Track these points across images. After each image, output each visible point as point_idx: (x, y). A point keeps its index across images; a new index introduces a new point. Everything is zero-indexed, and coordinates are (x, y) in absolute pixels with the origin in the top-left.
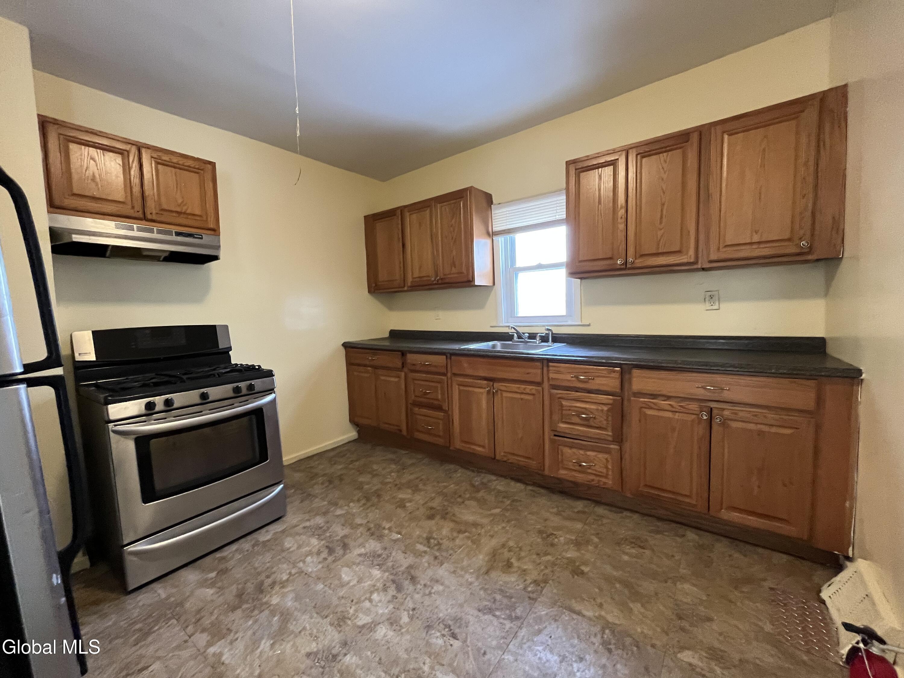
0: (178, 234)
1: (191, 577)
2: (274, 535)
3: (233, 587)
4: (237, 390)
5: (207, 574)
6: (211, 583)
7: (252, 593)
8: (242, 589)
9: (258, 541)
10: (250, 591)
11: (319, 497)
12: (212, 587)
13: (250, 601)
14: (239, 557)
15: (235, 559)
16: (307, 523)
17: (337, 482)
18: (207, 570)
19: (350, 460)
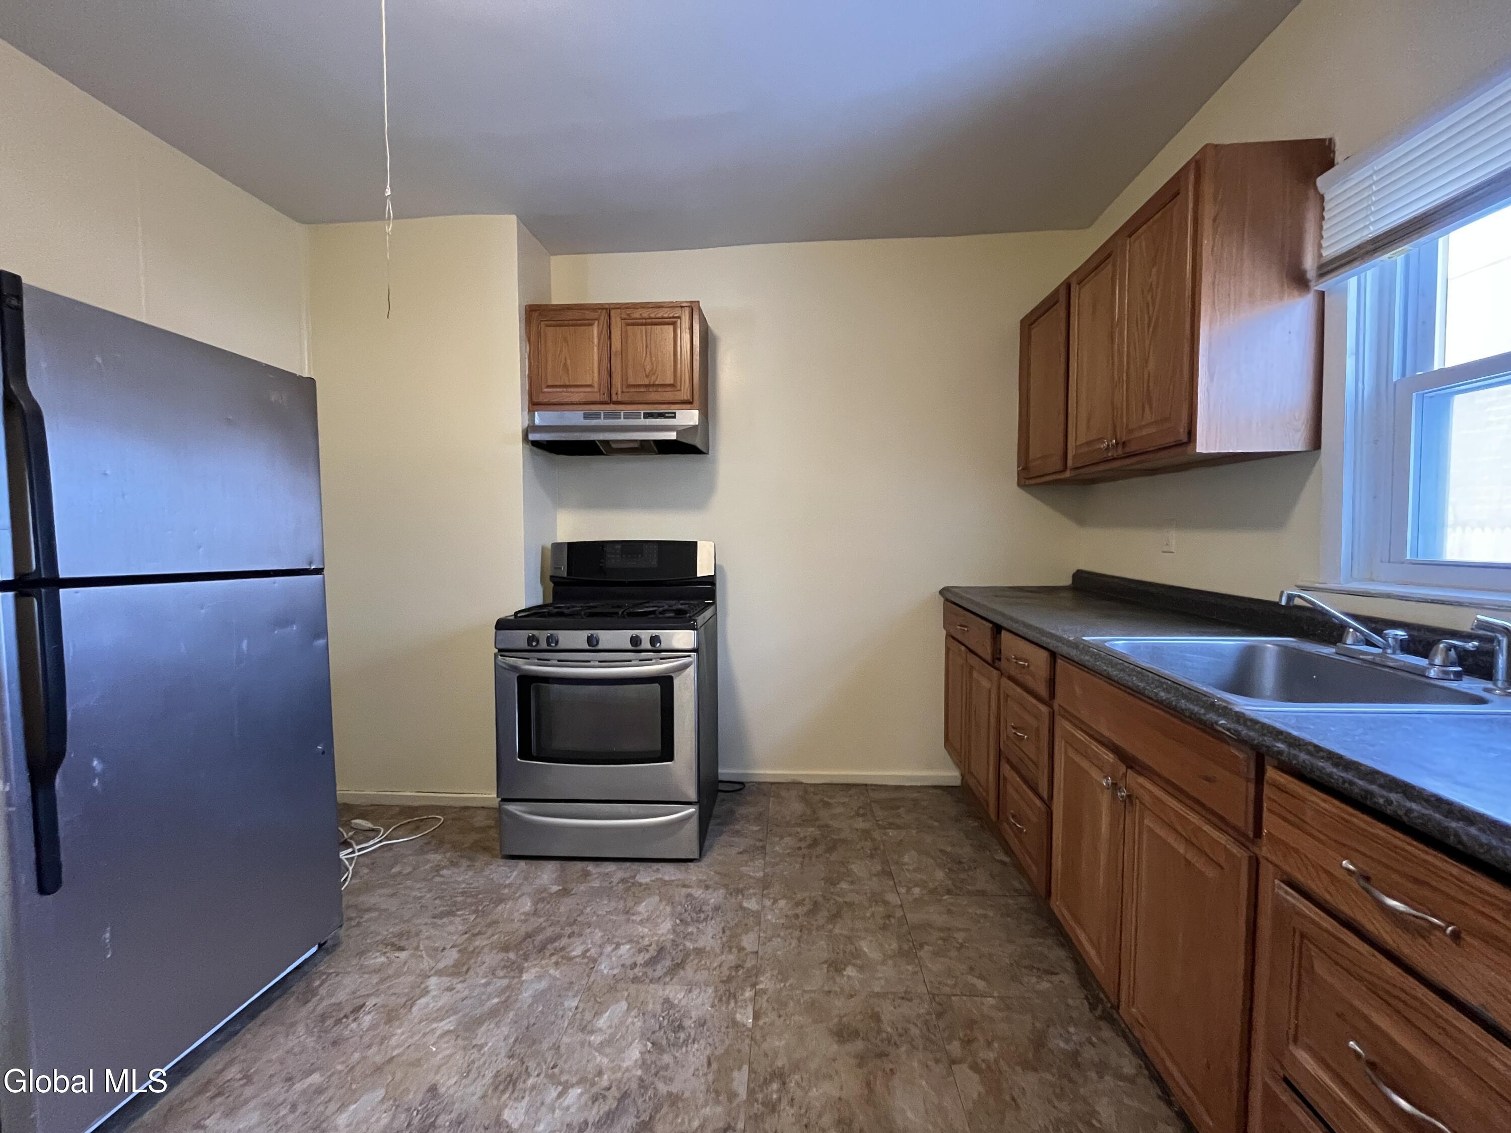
0: (648, 415)
1: (545, 877)
2: (654, 881)
3: (541, 920)
4: (635, 641)
5: (552, 885)
6: (541, 897)
7: (536, 943)
8: (539, 930)
9: (634, 877)
10: (539, 938)
11: (767, 859)
12: (535, 903)
13: (521, 952)
14: (596, 884)
15: (590, 885)
16: (700, 892)
17: (820, 849)
18: (561, 879)
19: (891, 820)
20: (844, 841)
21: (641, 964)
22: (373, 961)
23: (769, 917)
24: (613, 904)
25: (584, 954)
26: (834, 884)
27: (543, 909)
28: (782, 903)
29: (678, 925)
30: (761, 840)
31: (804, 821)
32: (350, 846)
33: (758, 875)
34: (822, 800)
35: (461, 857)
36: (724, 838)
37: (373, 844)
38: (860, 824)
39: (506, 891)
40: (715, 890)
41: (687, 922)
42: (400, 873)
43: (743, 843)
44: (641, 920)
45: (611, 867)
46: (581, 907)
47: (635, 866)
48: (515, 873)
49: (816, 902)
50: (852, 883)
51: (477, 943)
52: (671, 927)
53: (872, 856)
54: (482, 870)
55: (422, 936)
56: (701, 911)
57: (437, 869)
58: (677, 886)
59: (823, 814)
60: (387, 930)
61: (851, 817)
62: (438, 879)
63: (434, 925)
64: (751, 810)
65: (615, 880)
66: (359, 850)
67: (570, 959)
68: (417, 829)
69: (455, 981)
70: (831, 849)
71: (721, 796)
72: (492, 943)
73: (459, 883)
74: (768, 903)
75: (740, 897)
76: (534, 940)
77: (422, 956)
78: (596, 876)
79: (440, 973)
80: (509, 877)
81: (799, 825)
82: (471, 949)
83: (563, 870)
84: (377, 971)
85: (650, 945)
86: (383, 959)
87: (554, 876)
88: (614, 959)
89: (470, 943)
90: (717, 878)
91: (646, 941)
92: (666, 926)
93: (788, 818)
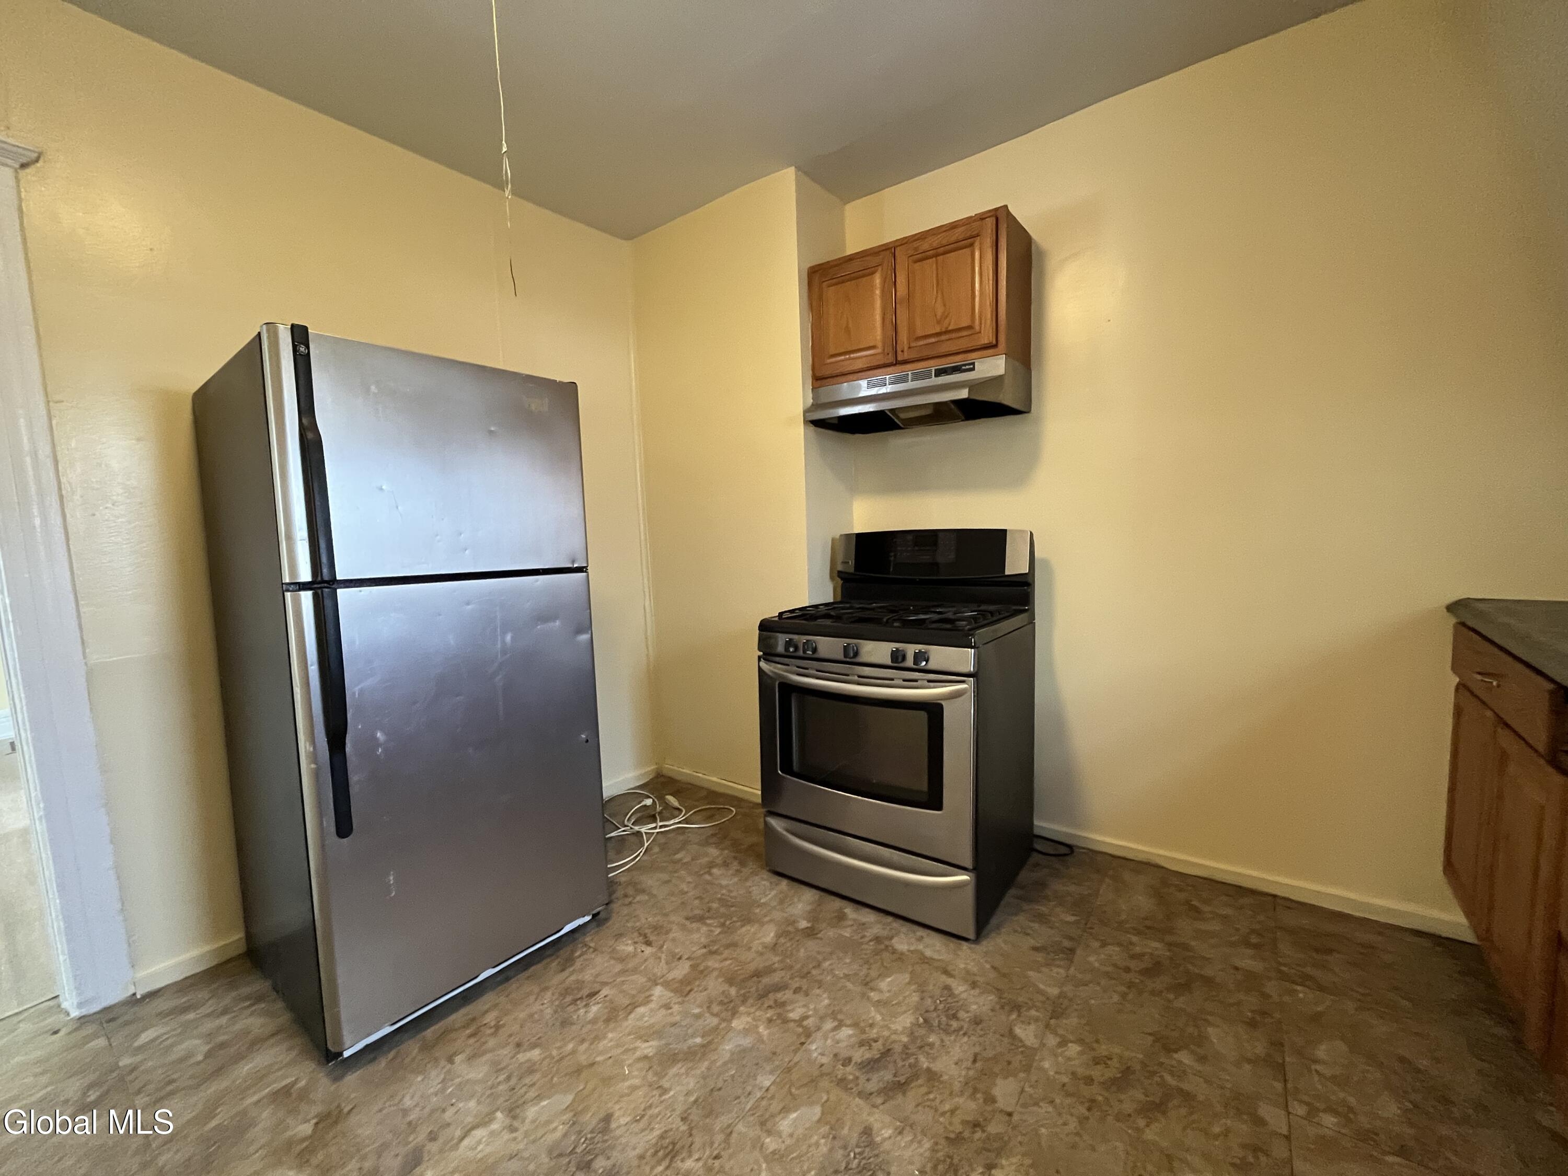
0: (939, 373)
1: (800, 906)
2: (912, 952)
3: (777, 959)
4: (898, 657)
5: (804, 919)
6: (787, 931)
7: (761, 987)
8: (769, 970)
9: (891, 938)
10: (766, 980)
11: (1072, 969)
12: (778, 936)
13: (742, 992)
14: (847, 933)
15: (839, 931)
16: (961, 989)
17: (1158, 983)
18: (814, 917)
19: (1309, 970)
20: (1208, 981)
21: (856, 1063)
22: (624, 947)
23: (1046, 1065)
24: (855, 967)
25: (800, 1022)
26: (1169, 1050)
27: (783, 944)
28: (1073, 1049)
29: (919, 1026)
30: (1071, 939)
31: (1148, 928)
32: (655, 821)
33: (1049, 990)
34: (1188, 902)
35: (735, 858)
36: (1021, 918)
37: (673, 823)
38: (1247, 961)
39: (757, 911)
40: (982, 993)
41: (932, 1026)
42: (681, 860)
43: (1043, 934)
44: (879, 1001)
45: (869, 917)
46: (820, 957)
47: (897, 924)
48: (773, 893)
49: (1128, 1068)
50: (1202, 1059)
51: (710, 964)
52: (908, 1025)
53: (1252, 1024)
54: (746, 879)
55: (671, 935)
56: (955, 1017)
57: (711, 865)
58: (937, 968)
59: (1185, 927)
60: (646, 918)
61: (1232, 945)
62: (707, 877)
63: (683, 928)
64: (1072, 888)
65: (869, 934)
66: (661, 827)
67: (786, 1021)
68: (709, 818)
69: (676, 1000)
70: (1183, 987)
71: (1035, 857)
72: (722, 968)
73: (722, 887)
74: (1052, 1041)
75: (1014, 1016)
76: (760, 982)
77: (660, 958)
78: (850, 923)
79: (666, 985)
80: (766, 896)
81: (1139, 933)
82: (702, 968)
83: (820, 903)
84: (621, 960)
85: (876, 1041)
86: (631, 949)
87: (809, 908)
88: (829, 1042)
89: (703, 961)
90: (993, 975)
91: (874, 1033)
92: (905, 1021)
93: (1124, 917)
